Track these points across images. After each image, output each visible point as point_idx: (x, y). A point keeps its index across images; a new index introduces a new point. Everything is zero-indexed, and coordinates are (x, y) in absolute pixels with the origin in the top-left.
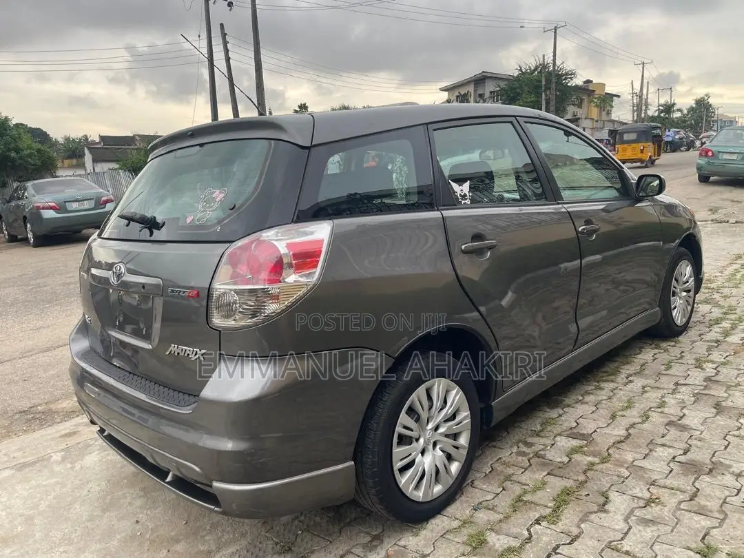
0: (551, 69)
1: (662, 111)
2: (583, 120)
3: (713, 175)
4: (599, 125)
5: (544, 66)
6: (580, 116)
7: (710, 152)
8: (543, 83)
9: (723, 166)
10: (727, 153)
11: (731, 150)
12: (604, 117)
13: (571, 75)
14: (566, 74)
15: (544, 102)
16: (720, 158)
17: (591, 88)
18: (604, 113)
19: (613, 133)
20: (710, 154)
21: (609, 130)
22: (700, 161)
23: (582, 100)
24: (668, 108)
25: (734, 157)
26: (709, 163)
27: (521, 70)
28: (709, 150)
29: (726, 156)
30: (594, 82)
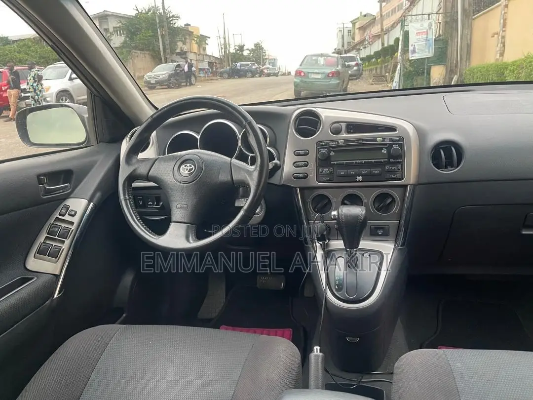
0: (161, 11)
1: (238, 50)
2: (189, 53)
3: (303, 90)
4: (200, 58)
5: (156, 8)
6: (187, 50)
7: (302, 73)
8: (157, 21)
9: (312, 82)
10: (314, 73)
11: (316, 71)
12: (202, 52)
13: (176, 17)
14: (173, 16)
15: (160, 37)
16: (310, 77)
17: (190, 29)
18: (201, 49)
19: (211, 64)
20: (302, 74)
21: (209, 62)
22: (295, 80)
23: (185, 39)
24: (241, 48)
25: (319, 76)
26: (302, 81)
27: (137, 10)
28: (302, 71)
29: (313, 76)
30: (191, 25)
